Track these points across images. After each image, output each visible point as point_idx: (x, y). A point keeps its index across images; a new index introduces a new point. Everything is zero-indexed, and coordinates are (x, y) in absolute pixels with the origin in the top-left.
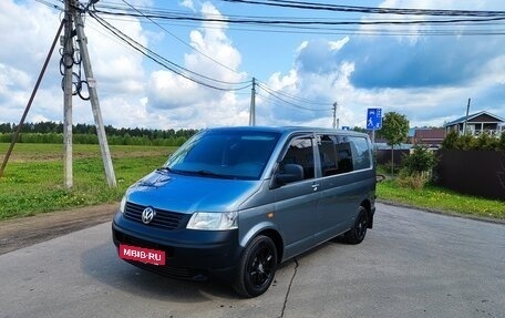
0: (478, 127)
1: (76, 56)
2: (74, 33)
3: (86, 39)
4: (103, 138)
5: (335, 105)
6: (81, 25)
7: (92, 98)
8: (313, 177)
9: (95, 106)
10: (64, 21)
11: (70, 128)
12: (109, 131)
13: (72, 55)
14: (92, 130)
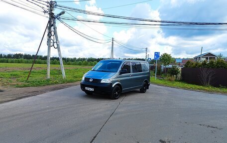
0: (207, 58)
1: (53, 33)
2: (52, 25)
3: (56, 28)
4: (61, 61)
5: (146, 49)
6: (55, 23)
7: (58, 48)
8: (130, 72)
9: (59, 50)
10: (49, 21)
11: (50, 58)
12: (64, 59)
13: (51, 33)
14: (58, 59)
